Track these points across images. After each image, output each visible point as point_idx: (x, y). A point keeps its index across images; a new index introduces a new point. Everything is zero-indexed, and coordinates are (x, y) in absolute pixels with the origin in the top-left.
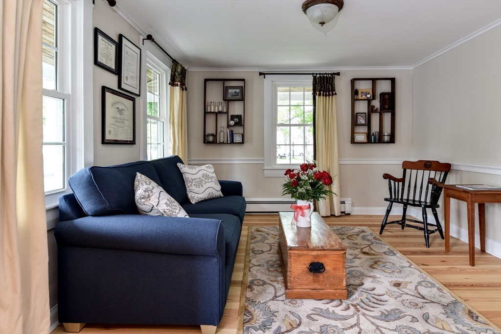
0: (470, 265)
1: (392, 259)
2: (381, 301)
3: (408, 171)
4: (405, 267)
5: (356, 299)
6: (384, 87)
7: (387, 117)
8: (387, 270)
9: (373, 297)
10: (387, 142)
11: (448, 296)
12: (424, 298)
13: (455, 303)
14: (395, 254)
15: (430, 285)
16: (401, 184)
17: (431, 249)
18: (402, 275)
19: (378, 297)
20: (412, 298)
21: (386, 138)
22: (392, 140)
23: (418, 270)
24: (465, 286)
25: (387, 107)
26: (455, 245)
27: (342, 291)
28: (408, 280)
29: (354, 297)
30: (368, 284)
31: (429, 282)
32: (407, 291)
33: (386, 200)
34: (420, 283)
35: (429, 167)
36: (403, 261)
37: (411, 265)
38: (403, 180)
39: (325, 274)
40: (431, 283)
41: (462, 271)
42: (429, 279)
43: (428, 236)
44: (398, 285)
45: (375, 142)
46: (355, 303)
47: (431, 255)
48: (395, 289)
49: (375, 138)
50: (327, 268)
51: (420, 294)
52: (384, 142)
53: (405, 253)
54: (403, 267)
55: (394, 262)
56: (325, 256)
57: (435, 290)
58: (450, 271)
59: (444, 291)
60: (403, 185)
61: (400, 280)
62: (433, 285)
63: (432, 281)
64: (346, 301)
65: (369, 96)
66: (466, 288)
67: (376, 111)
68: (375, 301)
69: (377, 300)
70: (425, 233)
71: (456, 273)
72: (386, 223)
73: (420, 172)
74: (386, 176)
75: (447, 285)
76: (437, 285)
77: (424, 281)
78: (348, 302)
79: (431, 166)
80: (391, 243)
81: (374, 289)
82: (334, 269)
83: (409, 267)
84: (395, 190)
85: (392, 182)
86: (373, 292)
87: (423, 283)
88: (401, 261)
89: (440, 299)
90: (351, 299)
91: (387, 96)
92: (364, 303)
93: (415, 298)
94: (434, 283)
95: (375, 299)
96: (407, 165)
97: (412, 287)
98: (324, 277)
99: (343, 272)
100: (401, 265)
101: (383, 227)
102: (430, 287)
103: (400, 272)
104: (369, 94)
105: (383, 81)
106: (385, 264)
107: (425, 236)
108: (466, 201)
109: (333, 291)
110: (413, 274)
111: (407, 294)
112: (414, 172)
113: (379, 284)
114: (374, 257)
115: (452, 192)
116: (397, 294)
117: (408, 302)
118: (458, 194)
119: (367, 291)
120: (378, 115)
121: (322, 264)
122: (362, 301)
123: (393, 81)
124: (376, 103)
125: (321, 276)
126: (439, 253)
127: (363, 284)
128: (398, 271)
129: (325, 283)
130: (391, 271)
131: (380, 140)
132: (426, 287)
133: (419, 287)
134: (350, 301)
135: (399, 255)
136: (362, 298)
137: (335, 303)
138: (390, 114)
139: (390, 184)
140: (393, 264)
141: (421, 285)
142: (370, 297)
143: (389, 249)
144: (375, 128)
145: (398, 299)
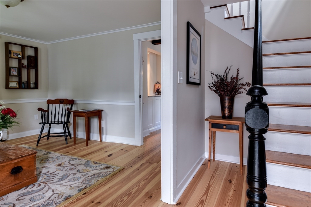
0: (86, 146)
1: (51, 155)
2: (56, 174)
3: (50, 105)
4: (59, 157)
5: (41, 180)
6: (30, 52)
7: (33, 72)
8: (51, 161)
9: (50, 175)
10: (33, 88)
11: (84, 161)
12: (74, 165)
13: (87, 161)
14: (50, 153)
15: (74, 159)
16: (47, 113)
17: (68, 145)
18: (59, 160)
19: (53, 174)
20: (69, 167)
21: (32, 86)
22: (36, 87)
23: (66, 155)
24: (88, 154)
25: (32, 65)
26: (77, 140)
27: (34, 178)
28: (63, 161)
29: (40, 179)
30: (44, 171)
31: (73, 158)
32: (66, 166)
33: (40, 124)
34: (70, 160)
35: (63, 102)
36: (57, 155)
37: (61, 155)
38: (48, 111)
39: (22, 173)
40: (75, 158)
41: (84, 150)
42: (73, 157)
43: (67, 138)
44: (60, 165)
45: (25, 88)
46: (42, 181)
47: (68, 147)
48: (59, 167)
49: (24, 85)
50: (24, 168)
51: (72, 164)
52: (31, 88)
53: (55, 151)
54: (58, 157)
55: (52, 156)
56: (23, 161)
57: (77, 160)
58: (79, 151)
59: (82, 159)
60: (48, 114)
61: (60, 163)
62: (76, 159)
63: (74, 158)
64: (36, 183)
65: (20, 56)
66: (88, 155)
67: (25, 67)
68: (52, 176)
69: (53, 175)
70: (65, 137)
71: (82, 151)
72: (41, 138)
73: (58, 105)
74: (40, 109)
75: (82, 156)
76: (77, 158)
77: (71, 159)
78: (38, 183)
79: (64, 101)
80: (45, 149)
81: (49, 172)
82: (29, 167)
83: (61, 156)
84: (44, 117)
85: (43, 112)
86: (49, 173)
87: (71, 160)
88: (55, 155)
89: (81, 162)
90: (39, 181)
91: (32, 58)
92: (47, 179)
93: (70, 167)
94: (76, 158)
95: (52, 175)
96: (49, 102)
97: (67, 163)
98: (22, 174)
99: (34, 167)
100: (56, 156)
101: (39, 141)
102: (75, 160)
103: (58, 159)
104: (19, 55)
105: (29, 48)
106: (48, 159)
107: (65, 138)
108: (84, 117)
109: (28, 180)
110: (64, 158)
111: (66, 167)
112: (54, 105)
113: (50, 168)
114: (39, 158)
115: (78, 114)
116: (62, 169)
117: (68, 169)
118: (80, 114)
119: (45, 174)
120: (26, 70)
121: (21, 167)
122: (45, 179)
123: (36, 49)
124: (25, 62)
125: (20, 175)
126: (71, 146)
127: (41, 172)
128: (57, 159)
129: (23, 178)
130: (53, 161)
131: (28, 86)
132: (73, 161)
133: (70, 162)
134: (39, 182)
135: (53, 152)
136: (45, 178)
137: (30, 186)
138: (34, 70)
139: (42, 114)
140: (52, 157)
141: (71, 161)
142: (48, 175)
143: (45, 152)
144: (24, 78)
145: (64, 170)
